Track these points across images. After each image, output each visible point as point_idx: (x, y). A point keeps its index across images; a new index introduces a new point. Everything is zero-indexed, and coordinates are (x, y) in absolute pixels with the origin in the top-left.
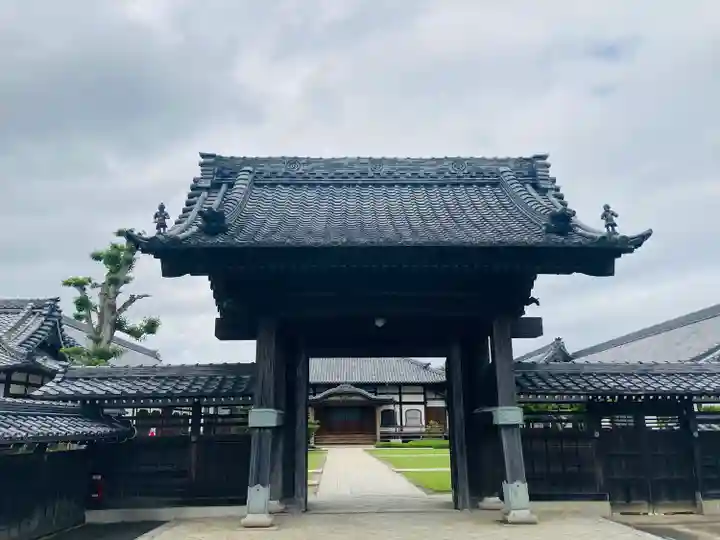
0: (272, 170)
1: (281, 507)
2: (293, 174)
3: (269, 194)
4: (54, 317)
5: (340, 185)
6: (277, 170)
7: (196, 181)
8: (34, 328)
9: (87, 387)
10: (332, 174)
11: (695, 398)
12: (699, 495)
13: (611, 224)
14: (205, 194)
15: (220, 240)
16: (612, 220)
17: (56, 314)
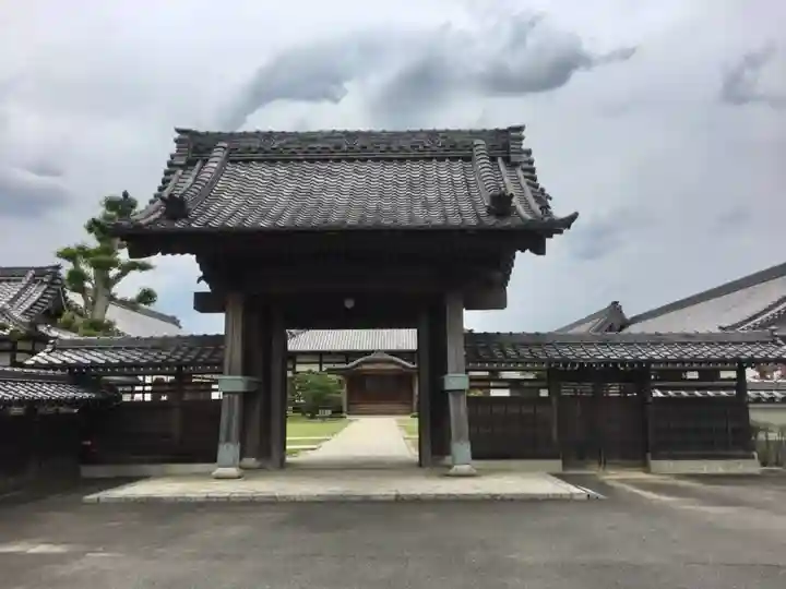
0: (247, 145)
1: (258, 464)
2: (267, 149)
3: (242, 171)
4: (57, 284)
5: (312, 161)
6: (252, 145)
7: (172, 157)
8: (36, 296)
9: (74, 357)
10: (305, 149)
11: (653, 366)
12: (649, 455)
13: (545, 208)
14: (180, 172)
15: (179, 225)
16: (546, 202)
17: (58, 281)
